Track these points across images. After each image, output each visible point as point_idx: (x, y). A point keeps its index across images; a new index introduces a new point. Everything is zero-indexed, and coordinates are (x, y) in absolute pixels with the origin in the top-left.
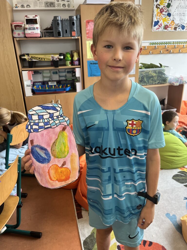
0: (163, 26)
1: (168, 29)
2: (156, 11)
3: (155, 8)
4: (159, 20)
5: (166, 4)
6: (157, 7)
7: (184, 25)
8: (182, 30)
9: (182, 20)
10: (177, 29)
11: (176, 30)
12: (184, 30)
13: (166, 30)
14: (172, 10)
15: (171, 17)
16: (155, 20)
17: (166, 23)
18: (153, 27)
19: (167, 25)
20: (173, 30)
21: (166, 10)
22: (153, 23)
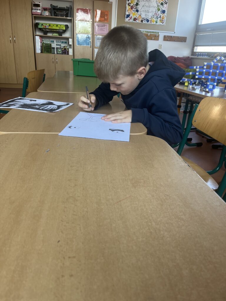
0: (133, 18)
1: (136, 21)
2: (128, 7)
3: (127, 5)
4: (130, 14)
5: (135, 3)
6: (128, 5)
7: (149, 19)
8: (147, 23)
9: (147, 15)
10: (144, 22)
11: (142, 22)
12: (149, 23)
13: (135, 22)
14: (139, 8)
15: (139, 13)
16: (127, 13)
17: (135, 17)
18: (126, 19)
19: (136, 18)
20: (140, 22)
21: (135, 8)
22: (126, 16)
